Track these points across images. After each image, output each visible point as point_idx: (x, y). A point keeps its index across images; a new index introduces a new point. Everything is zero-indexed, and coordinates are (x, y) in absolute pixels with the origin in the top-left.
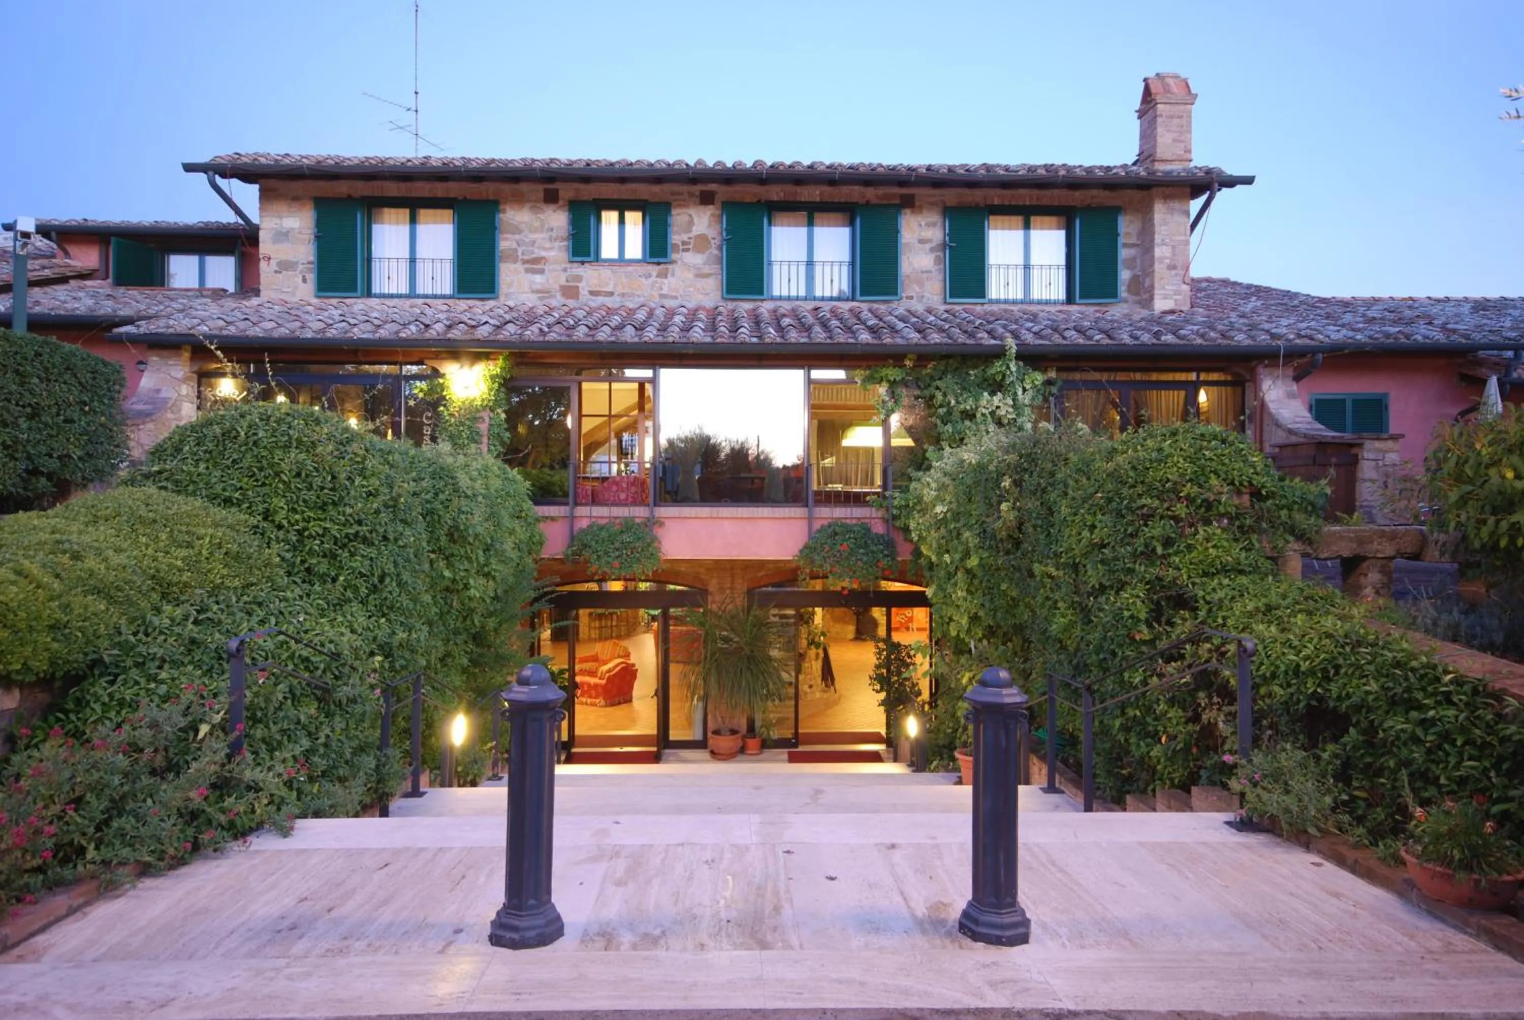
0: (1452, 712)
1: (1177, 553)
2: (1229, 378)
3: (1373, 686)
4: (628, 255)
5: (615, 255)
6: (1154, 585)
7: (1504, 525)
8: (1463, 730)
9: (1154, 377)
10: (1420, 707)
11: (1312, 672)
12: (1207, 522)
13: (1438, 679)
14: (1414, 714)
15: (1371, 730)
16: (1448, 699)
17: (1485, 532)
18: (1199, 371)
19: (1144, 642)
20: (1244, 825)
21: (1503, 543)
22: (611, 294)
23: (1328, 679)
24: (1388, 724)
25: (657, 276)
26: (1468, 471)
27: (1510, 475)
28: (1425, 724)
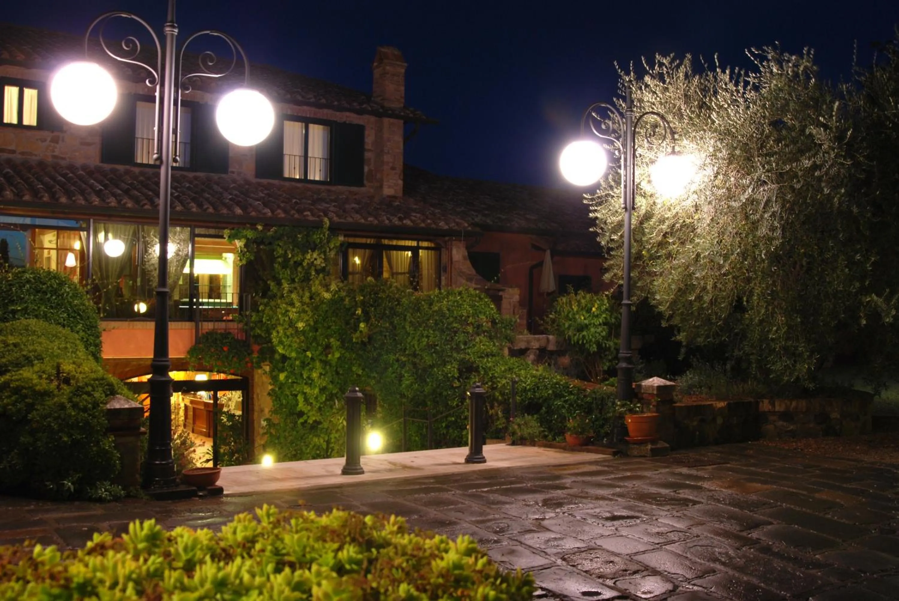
0: (572, 397)
1: (469, 348)
2: (433, 245)
3: (550, 392)
4: (26, 122)
5: (15, 121)
6: (462, 362)
7: (581, 336)
8: (575, 402)
9: (394, 243)
10: (565, 397)
11: (529, 390)
12: (478, 335)
13: (568, 387)
14: (562, 399)
15: (549, 407)
16: (571, 393)
17: (576, 338)
18: (418, 240)
19: (457, 387)
20: (513, 444)
21: (580, 342)
22: (13, 152)
23: (535, 392)
24: (555, 403)
25: (50, 141)
26: (570, 316)
27: (583, 318)
28: (566, 401)
